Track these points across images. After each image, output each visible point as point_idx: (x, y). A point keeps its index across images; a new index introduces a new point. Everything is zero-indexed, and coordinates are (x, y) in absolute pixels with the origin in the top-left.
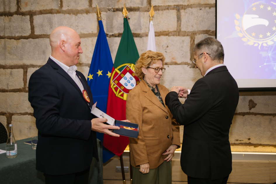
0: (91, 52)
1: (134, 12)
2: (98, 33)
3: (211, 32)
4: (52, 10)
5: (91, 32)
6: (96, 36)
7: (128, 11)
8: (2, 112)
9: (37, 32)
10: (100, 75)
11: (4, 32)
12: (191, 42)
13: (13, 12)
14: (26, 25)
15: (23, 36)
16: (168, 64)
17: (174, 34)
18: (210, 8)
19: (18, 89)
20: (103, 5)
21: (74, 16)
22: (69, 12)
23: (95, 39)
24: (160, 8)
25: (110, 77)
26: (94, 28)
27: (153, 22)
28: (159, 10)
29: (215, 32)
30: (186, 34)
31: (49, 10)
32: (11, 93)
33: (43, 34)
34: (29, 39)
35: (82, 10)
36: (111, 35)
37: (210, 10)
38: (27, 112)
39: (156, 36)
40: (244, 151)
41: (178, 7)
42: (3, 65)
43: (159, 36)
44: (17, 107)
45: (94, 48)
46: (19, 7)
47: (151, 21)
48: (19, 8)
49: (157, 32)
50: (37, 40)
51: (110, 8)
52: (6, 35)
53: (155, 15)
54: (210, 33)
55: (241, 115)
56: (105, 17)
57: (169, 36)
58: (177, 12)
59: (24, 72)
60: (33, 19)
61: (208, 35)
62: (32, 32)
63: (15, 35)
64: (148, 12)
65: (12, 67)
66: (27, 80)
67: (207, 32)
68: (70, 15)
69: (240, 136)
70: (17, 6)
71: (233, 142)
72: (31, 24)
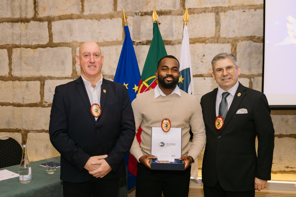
0: (115, 62)
1: (165, 16)
2: (124, 40)
3: (256, 39)
4: (72, 15)
5: (115, 39)
6: (122, 44)
7: (158, 15)
8: (17, 129)
9: (56, 40)
11: (20, 40)
12: (232, 50)
13: (29, 18)
14: (43, 32)
15: (40, 45)
16: (205, 76)
17: (212, 41)
18: (255, 10)
19: (34, 104)
20: (130, 8)
21: (96, 21)
22: (92, 17)
23: (120, 48)
24: (195, 11)
25: (137, 91)
26: (119, 36)
27: (187, 27)
28: (194, 13)
29: (263, 38)
30: (226, 41)
31: (69, 15)
32: (27, 108)
33: (62, 42)
34: (46, 48)
35: (106, 15)
36: (138, 43)
37: (255, 12)
38: (44, 130)
39: (190, 43)
40: (295, 180)
41: (217, 9)
42: (18, 77)
43: (194, 43)
44: (33, 124)
45: (119, 58)
46: (36, 12)
47: (185, 26)
48: (36, 14)
49: (191, 39)
50: (55, 49)
51: (138, 12)
52: (22, 44)
53: (189, 19)
54: (255, 40)
55: (293, 137)
56: (132, 22)
57: (205, 43)
58: (215, 16)
59: (41, 84)
60: (52, 26)
61: (252, 41)
62: (50, 40)
63: (32, 43)
64: (182, 15)
65: (28, 79)
66: (44, 93)
67: (251, 38)
68: (92, 20)
69: (291, 162)
70: (34, 11)
71: (283, 169)
72: (50, 31)
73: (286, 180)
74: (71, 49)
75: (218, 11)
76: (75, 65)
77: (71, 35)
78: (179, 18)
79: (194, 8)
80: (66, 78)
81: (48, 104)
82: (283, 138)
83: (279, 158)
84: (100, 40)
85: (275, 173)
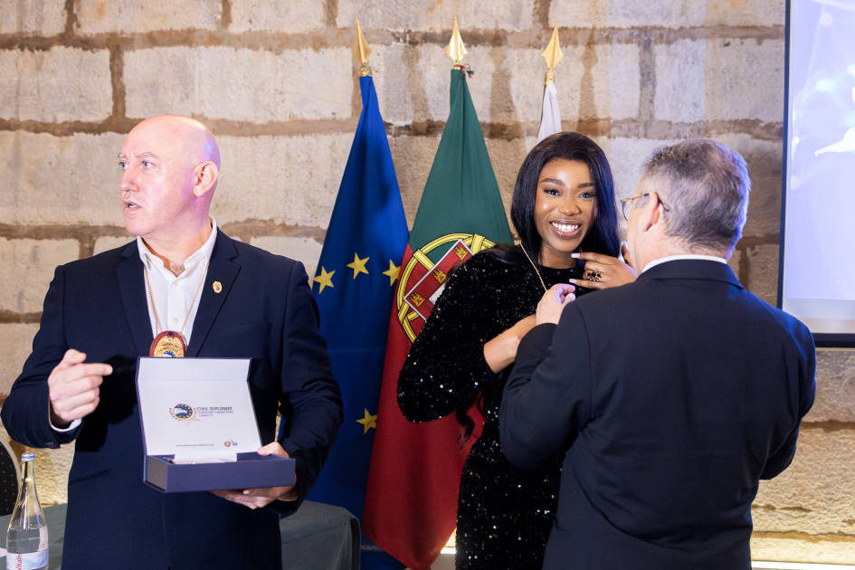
0: (326, 186)
1: (486, 49)
2: (358, 119)
3: (762, 128)
4: (191, 31)
5: (328, 115)
6: (350, 131)
7: (467, 45)
9: (134, 111)
10: (361, 274)
11: (17, 106)
13: (50, 35)
14: (94, 82)
15: (84, 124)
17: (629, 130)
18: (760, 41)
20: (377, 18)
21: (268, 55)
22: (253, 41)
23: (344, 141)
24: (579, 37)
25: (397, 282)
26: (341, 104)
27: (557, 88)
28: (575, 43)
29: (782, 125)
30: (673, 131)
31: (182, 31)
32: (33, 327)
34: (103, 135)
35: (300, 36)
36: (400, 128)
37: (761, 47)
41: (646, 34)
42: (7, 225)
45: (341, 173)
46: (72, 18)
47: (550, 84)
48: (72, 23)
51: (401, 31)
52: (23, 118)
54: (757, 131)
56: (382, 63)
57: (609, 137)
58: (639, 53)
59: (82, 249)
60: (123, 65)
61: (750, 136)
62: (115, 109)
63: (55, 117)
64: (540, 48)
65: (39, 233)
67: (748, 127)
68: (255, 52)
70: (66, 15)
71: (838, 528)
72: (116, 80)
75: (650, 40)
78: (531, 56)
82: (837, 432)
83: (827, 494)
84: (282, 117)
85: (816, 538)
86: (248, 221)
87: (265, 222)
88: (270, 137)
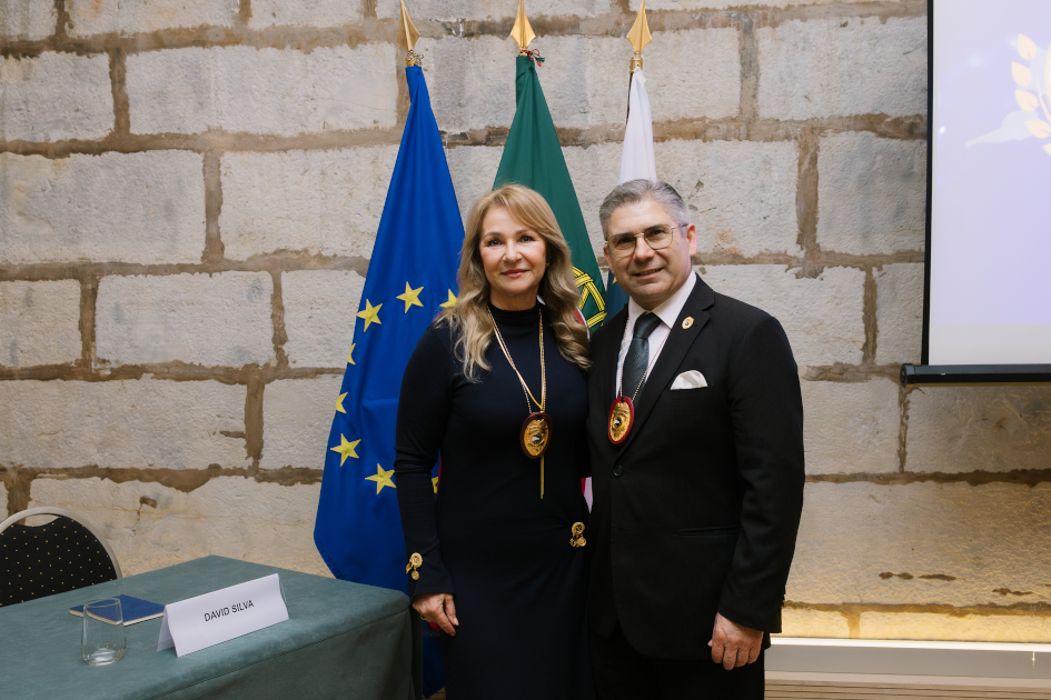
0: (369, 209)
1: (555, 39)
2: (403, 127)
3: (888, 124)
4: (204, 28)
5: (369, 124)
6: (394, 142)
9: (140, 125)
10: (413, 307)
11: (3, 124)
12: (800, 164)
13: (35, 39)
14: (92, 92)
15: (81, 142)
16: (703, 261)
17: (729, 131)
18: (884, 18)
19: (56, 366)
20: (424, 6)
21: (296, 56)
22: (279, 39)
23: (390, 155)
24: (667, 21)
26: (384, 107)
27: (646, 75)
28: (662, 29)
29: (910, 120)
30: (781, 132)
31: (194, 28)
32: (28, 383)
33: (164, 131)
34: (104, 155)
35: (333, 30)
36: (454, 137)
37: (884, 27)
38: (96, 466)
39: (655, 139)
40: (1032, 638)
41: (746, 15)
43: (664, 140)
44: (52, 445)
45: (384, 193)
46: (63, 17)
47: (637, 70)
48: (63, 24)
49: (659, 123)
50: (139, 158)
51: (453, 20)
52: (10, 138)
54: (883, 128)
55: (1022, 482)
56: (431, 60)
57: (704, 141)
58: (739, 39)
59: (84, 292)
60: (125, 71)
61: (873, 134)
62: (117, 123)
63: (47, 136)
64: (621, 35)
65: (32, 274)
66: (95, 326)
67: (871, 123)
68: (280, 52)
69: (1015, 573)
70: (56, 14)
71: (988, 599)
72: (117, 90)
73: (1000, 639)
74: (200, 157)
75: (751, 22)
76: (216, 219)
77: (201, 104)
78: (611, 45)
79: (664, 8)
80: (182, 268)
81: (112, 369)
82: (986, 485)
83: (974, 559)
84: (314, 127)
85: (961, 612)
86: (278, 252)
87: (298, 252)
88: (301, 152)
